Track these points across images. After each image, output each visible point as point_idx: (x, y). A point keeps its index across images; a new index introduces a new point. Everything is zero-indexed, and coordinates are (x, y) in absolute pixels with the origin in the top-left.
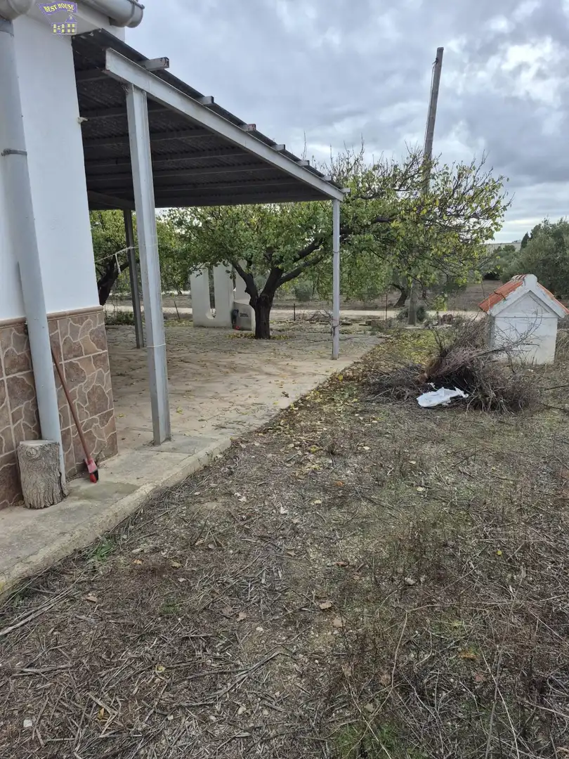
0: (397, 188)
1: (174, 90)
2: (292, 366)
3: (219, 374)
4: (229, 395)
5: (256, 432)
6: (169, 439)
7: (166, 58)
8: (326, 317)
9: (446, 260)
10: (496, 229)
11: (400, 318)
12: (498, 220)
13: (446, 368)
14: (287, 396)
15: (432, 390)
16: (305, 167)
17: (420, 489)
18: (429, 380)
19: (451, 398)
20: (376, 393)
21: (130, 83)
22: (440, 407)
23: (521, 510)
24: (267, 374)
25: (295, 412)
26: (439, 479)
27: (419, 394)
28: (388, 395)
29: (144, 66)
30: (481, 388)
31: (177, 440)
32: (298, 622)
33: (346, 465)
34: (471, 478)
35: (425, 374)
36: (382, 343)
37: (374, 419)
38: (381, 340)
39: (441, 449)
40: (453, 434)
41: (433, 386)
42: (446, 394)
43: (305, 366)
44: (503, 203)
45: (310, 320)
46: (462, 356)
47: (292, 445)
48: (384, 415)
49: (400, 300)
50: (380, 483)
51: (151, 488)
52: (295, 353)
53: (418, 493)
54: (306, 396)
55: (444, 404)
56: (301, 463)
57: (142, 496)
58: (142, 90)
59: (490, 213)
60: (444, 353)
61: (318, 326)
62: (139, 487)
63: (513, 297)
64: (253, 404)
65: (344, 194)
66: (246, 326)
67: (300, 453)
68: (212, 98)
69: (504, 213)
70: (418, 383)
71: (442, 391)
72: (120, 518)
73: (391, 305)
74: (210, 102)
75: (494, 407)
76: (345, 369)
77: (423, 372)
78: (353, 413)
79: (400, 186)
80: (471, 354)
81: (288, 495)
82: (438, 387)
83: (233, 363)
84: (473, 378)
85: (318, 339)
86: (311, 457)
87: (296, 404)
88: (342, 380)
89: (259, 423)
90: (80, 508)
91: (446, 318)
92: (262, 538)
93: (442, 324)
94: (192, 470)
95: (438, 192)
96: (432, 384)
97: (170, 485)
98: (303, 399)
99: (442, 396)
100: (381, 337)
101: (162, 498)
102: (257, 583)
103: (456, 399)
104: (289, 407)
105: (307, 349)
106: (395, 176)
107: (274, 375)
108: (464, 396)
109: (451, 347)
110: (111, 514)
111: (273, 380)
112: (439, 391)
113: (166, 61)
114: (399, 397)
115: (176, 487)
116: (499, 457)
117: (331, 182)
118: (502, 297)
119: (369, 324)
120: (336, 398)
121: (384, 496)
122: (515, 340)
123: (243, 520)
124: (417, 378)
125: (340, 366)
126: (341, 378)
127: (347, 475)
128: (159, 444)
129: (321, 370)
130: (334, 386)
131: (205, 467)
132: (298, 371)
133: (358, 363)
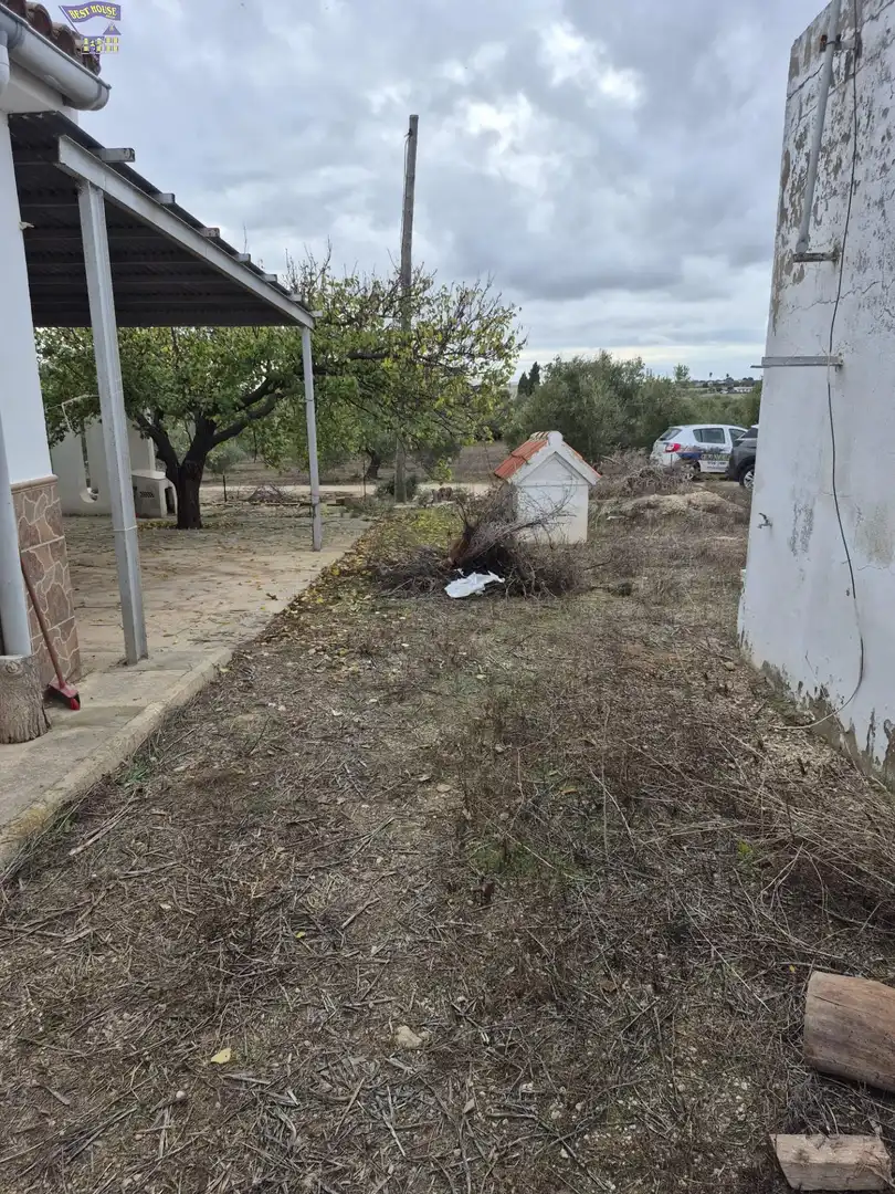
0: (381, 313)
1: (129, 186)
2: (260, 563)
3: (152, 578)
4: (188, 603)
5: (255, 641)
6: (145, 656)
7: (131, 150)
8: (272, 495)
9: (449, 413)
10: (510, 373)
11: (379, 494)
12: (511, 362)
13: (476, 548)
14: (274, 598)
15: (460, 577)
16: (271, 283)
17: (480, 677)
18: (455, 565)
19: (486, 585)
20: (393, 586)
21: (85, 179)
22: (473, 597)
23: (587, 682)
24: (228, 574)
25: (296, 616)
26: (497, 666)
27: (446, 584)
28: (408, 587)
29: (98, 156)
30: (518, 569)
31: (156, 658)
32: (401, 793)
33: (389, 664)
34: (529, 661)
35: (450, 559)
36: (371, 528)
37: (401, 615)
38: (370, 524)
39: (489, 638)
40: (497, 622)
41: (462, 573)
42: (479, 579)
43: (280, 561)
44: (518, 340)
45: (250, 500)
46: (492, 532)
47: (312, 651)
48: (411, 610)
49: (369, 470)
50: (434, 675)
51: (161, 707)
52: (254, 545)
53: (479, 680)
54: (300, 597)
55: (478, 592)
56: (335, 668)
57: (154, 716)
58: (97, 188)
59: (501, 351)
60: (470, 532)
61: (264, 508)
62: (144, 708)
63: (536, 459)
64: (232, 612)
65: (313, 319)
66: (153, 512)
67: (327, 657)
68: (173, 196)
69: (520, 352)
70: (441, 569)
71: (474, 577)
72: (139, 741)
73: (356, 476)
74: (170, 202)
75: (538, 588)
76: (337, 562)
77: (445, 557)
78: (373, 611)
79: (385, 311)
80: (503, 530)
81: (335, 699)
82: (467, 573)
83: (166, 563)
84: (509, 557)
85: (278, 525)
86: (343, 659)
87: (292, 607)
88: (338, 576)
89: (256, 632)
90: (79, 736)
91: (444, 493)
92: (325, 738)
93: (440, 502)
94: (198, 688)
95: (435, 321)
96: (459, 570)
97: (181, 703)
98: (298, 599)
99: (475, 583)
100: (367, 520)
101: (176, 719)
102: (343, 773)
103: (491, 586)
104: (285, 611)
105: (270, 539)
106: (375, 296)
107: (240, 575)
108: (501, 581)
109: (478, 524)
110: (128, 736)
111: (242, 580)
112: (469, 578)
113: (131, 154)
114: (424, 588)
115: (188, 705)
116: (553, 640)
117: (301, 305)
118: (524, 460)
119: (341, 503)
120: (341, 594)
121: (444, 686)
122: (550, 511)
123: (294, 726)
124: (440, 564)
125: (329, 557)
126: (336, 572)
127: (394, 673)
128: (135, 663)
129: (306, 565)
130: (332, 583)
131: (212, 683)
132: (271, 567)
133: (350, 554)
